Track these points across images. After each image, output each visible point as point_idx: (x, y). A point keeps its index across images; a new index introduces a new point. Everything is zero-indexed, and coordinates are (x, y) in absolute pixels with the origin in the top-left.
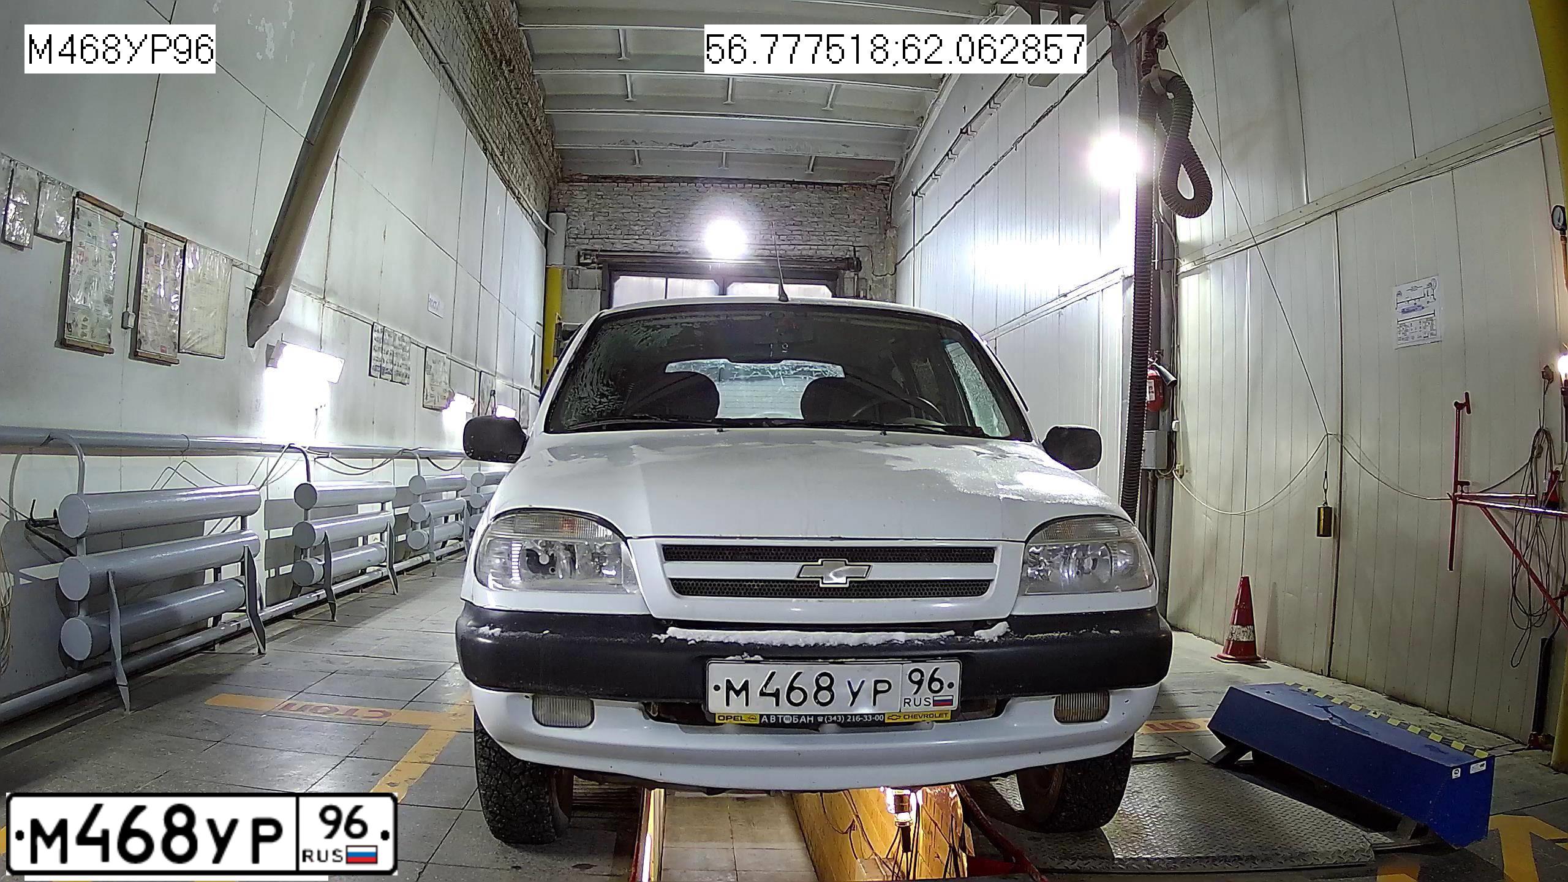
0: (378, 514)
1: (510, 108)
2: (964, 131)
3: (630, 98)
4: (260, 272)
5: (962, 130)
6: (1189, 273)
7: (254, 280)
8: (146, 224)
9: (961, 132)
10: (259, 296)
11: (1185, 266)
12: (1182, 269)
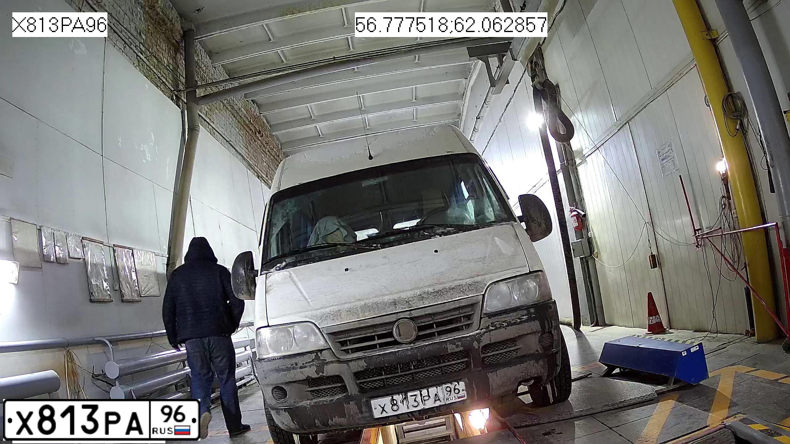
0: (244, 352)
1: (266, 154)
2: (478, 118)
3: (321, 136)
4: (167, 256)
5: (477, 117)
6: (580, 164)
7: (166, 259)
8: (114, 245)
9: (477, 119)
10: (169, 266)
11: (578, 161)
12: (577, 163)
